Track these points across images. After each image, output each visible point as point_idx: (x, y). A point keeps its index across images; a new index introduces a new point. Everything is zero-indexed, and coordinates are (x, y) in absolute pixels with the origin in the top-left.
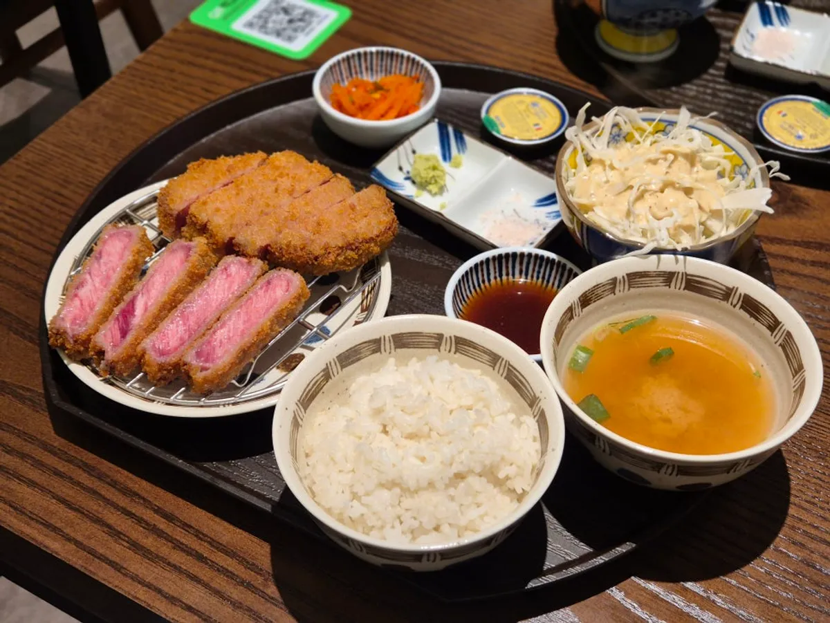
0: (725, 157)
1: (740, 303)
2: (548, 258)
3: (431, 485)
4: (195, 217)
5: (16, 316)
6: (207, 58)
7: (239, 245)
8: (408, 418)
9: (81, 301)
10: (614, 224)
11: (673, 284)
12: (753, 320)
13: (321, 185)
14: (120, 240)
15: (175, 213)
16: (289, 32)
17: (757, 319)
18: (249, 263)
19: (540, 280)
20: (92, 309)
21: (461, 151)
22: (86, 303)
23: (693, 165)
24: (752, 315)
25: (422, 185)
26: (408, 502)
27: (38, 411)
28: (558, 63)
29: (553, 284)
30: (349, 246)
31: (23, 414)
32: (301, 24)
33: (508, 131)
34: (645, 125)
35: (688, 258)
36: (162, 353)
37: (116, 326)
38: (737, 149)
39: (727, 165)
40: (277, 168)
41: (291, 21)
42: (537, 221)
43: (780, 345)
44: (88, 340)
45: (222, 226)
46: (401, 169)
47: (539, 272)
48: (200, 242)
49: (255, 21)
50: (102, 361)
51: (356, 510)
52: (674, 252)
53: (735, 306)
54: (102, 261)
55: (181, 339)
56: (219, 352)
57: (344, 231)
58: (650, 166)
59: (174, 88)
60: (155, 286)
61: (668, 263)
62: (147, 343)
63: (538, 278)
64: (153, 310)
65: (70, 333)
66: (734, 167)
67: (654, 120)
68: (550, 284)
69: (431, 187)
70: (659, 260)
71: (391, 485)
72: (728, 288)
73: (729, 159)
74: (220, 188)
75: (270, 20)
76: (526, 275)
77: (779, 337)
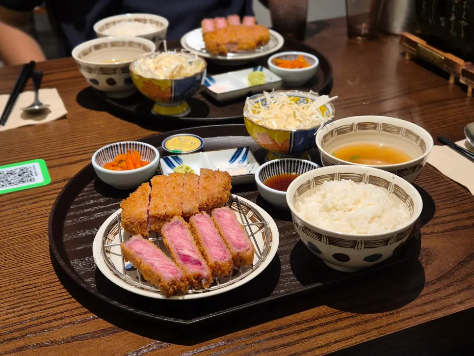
0: (290, 101)
1: (357, 128)
2: (276, 162)
4: (158, 214)
11: (333, 136)
12: (365, 131)
16: (26, 179)
17: (366, 129)
18: (202, 214)
19: (276, 174)
20: (171, 266)
21: (181, 164)
22: (166, 266)
24: (364, 129)
29: (282, 173)
32: (26, 174)
34: (257, 105)
36: (223, 259)
37: (190, 265)
41: (20, 176)
42: (239, 166)
43: (382, 130)
44: (188, 277)
45: (173, 209)
47: (274, 171)
53: (356, 130)
55: (221, 250)
56: (242, 242)
60: (182, 243)
62: (212, 260)
63: (274, 174)
65: (178, 279)
67: (258, 101)
68: (280, 173)
70: (327, 128)
72: (351, 125)
73: (293, 100)
74: (150, 201)
75: (9, 180)
76: (270, 175)
77: (380, 128)
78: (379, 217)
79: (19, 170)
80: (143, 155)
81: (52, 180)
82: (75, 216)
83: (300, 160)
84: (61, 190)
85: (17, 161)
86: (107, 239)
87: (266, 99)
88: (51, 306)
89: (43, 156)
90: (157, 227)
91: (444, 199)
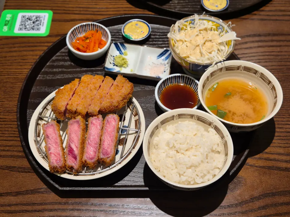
0: (213, 25)
1: (243, 69)
2: (178, 76)
3: (202, 161)
4: (71, 110)
5: (18, 167)
6: (14, 47)
7: (91, 113)
8: (184, 146)
9: (54, 154)
10: (198, 60)
11: (222, 71)
12: (248, 73)
13: (102, 82)
14: (50, 128)
15: (63, 111)
16: (36, 27)
17: (249, 72)
18: (98, 117)
19: (176, 83)
20: (59, 155)
21: (125, 50)
22: (56, 154)
23: (207, 31)
25: (121, 66)
26: (197, 169)
27: (50, 194)
28: (131, 6)
30: (124, 99)
31: (46, 197)
32: (38, 22)
33: (135, 37)
34: (186, 23)
35: (224, 62)
36: (91, 159)
37: (71, 157)
38: (216, 21)
39: (214, 27)
40: (85, 82)
41: (34, 23)
42: (161, 63)
43: (260, 77)
44: (65, 165)
45: (82, 109)
46: (111, 63)
48: (79, 118)
49: (21, 27)
50: (73, 170)
51: (184, 178)
52: (220, 62)
53: (241, 70)
54: (50, 138)
55: (94, 151)
56: (109, 150)
57: (120, 94)
58: (197, 37)
59: (11, 63)
60: (74, 138)
61: (220, 65)
62: (85, 158)
63: (176, 82)
64: (79, 146)
65: (58, 166)
66: (217, 27)
67: (188, 21)
69: (124, 66)
70: (217, 66)
71: (190, 167)
72: (238, 66)
73: (215, 25)
74: (72, 97)
75: (26, 25)
76: (172, 83)
77: (259, 75)
78: (196, 167)
79: (35, 17)
80: (104, 35)
81: (50, 33)
82: (47, 73)
83: (194, 79)
84: (51, 44)
85: (37, 8)
86: (46, 109)
87: (195, 19)
88: (6, 139)
89: (54, 8)
90: (70, 117)
91: (283, 138)
